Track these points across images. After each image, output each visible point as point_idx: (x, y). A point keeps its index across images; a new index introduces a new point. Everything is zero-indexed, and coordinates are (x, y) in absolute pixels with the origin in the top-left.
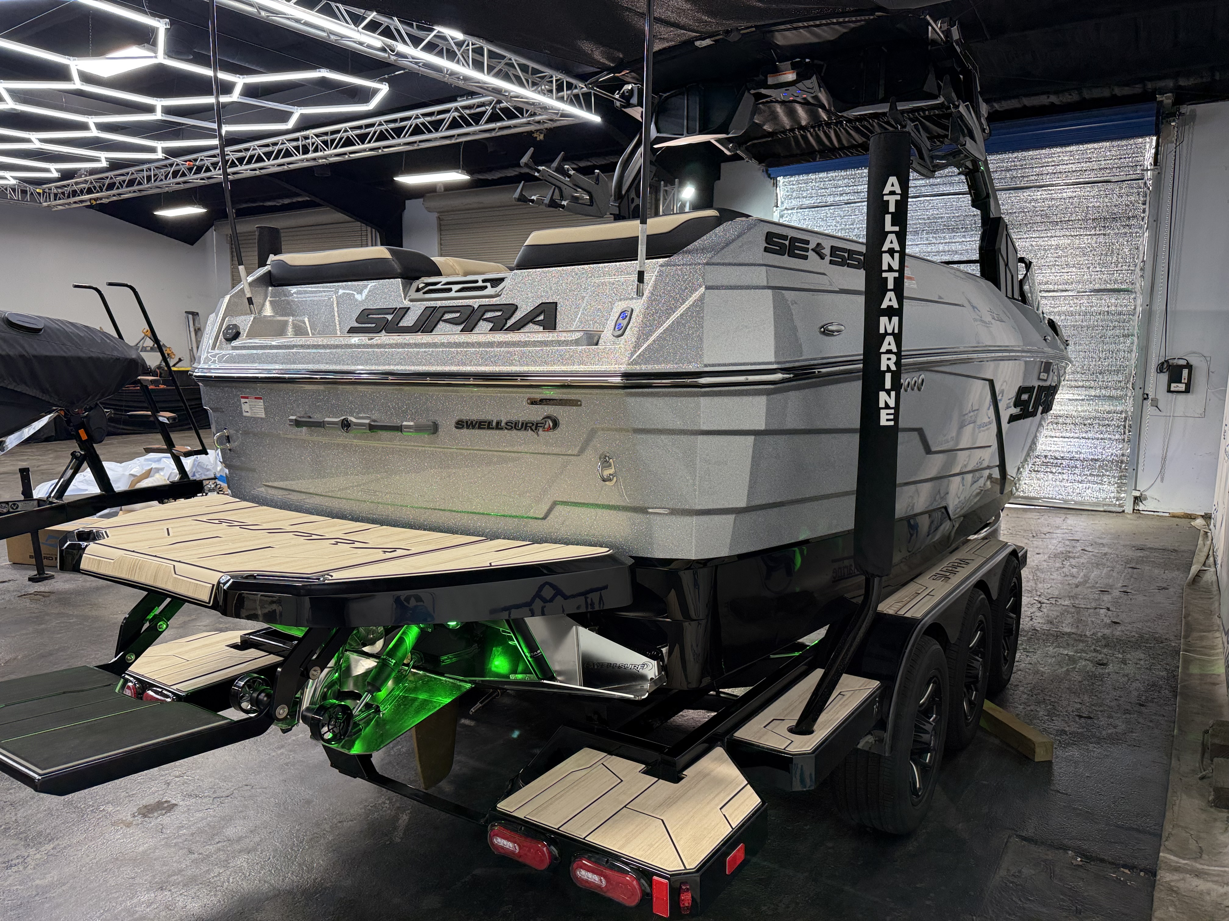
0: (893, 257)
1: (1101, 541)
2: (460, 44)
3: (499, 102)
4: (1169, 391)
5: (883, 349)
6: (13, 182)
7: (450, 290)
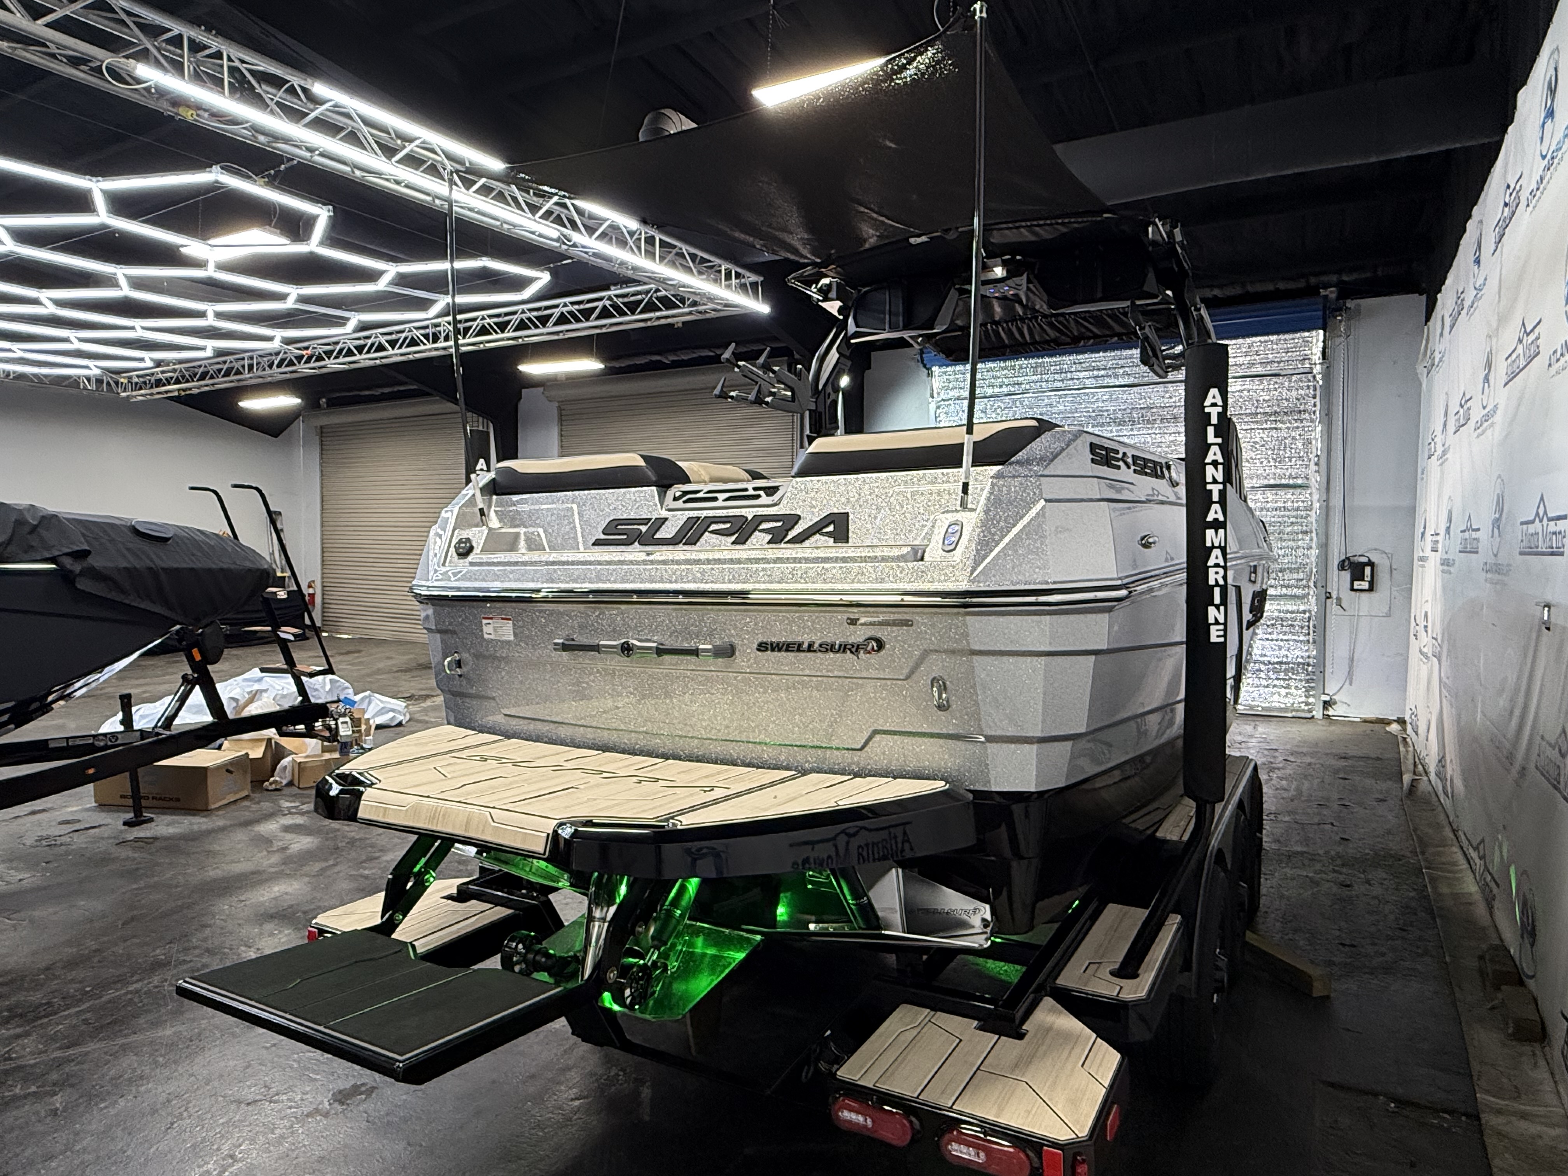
0: (1216, 469)
1: (1301, 750)
2: (632, 234)
3: (657, 290)
4: (1352, 589)
5: (1211, 563)
6: (97, 372)
7: (715, 499)
